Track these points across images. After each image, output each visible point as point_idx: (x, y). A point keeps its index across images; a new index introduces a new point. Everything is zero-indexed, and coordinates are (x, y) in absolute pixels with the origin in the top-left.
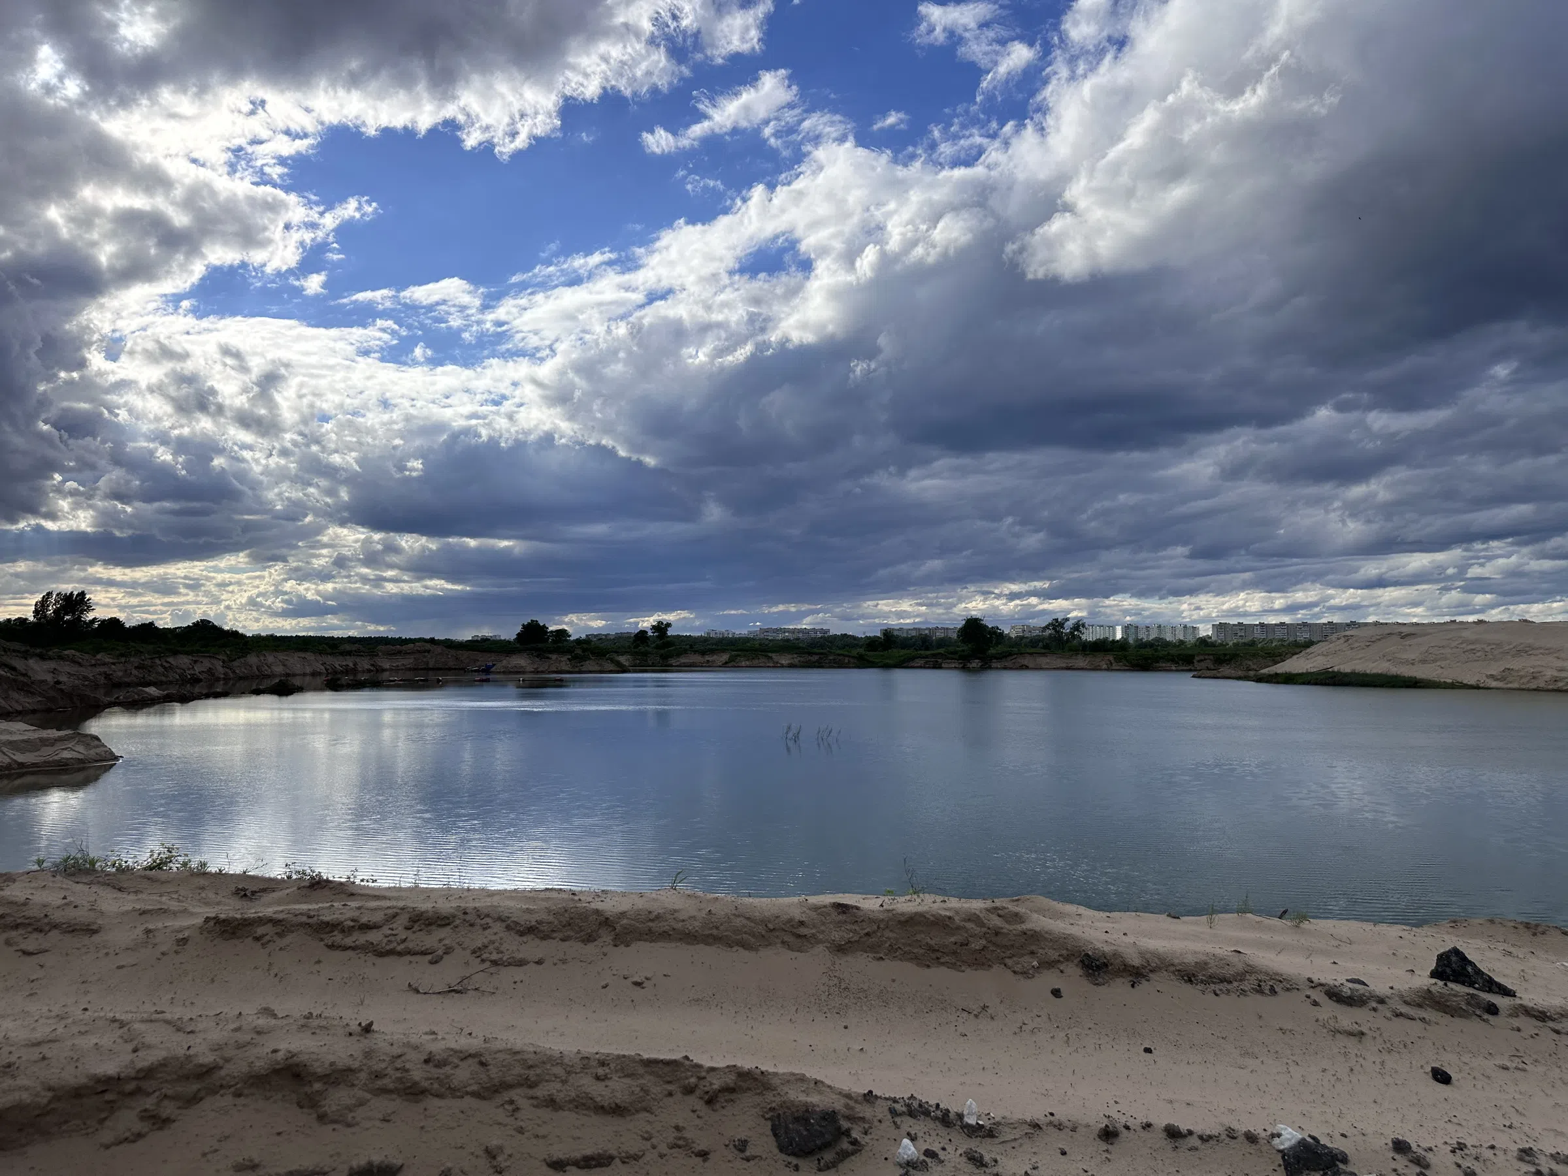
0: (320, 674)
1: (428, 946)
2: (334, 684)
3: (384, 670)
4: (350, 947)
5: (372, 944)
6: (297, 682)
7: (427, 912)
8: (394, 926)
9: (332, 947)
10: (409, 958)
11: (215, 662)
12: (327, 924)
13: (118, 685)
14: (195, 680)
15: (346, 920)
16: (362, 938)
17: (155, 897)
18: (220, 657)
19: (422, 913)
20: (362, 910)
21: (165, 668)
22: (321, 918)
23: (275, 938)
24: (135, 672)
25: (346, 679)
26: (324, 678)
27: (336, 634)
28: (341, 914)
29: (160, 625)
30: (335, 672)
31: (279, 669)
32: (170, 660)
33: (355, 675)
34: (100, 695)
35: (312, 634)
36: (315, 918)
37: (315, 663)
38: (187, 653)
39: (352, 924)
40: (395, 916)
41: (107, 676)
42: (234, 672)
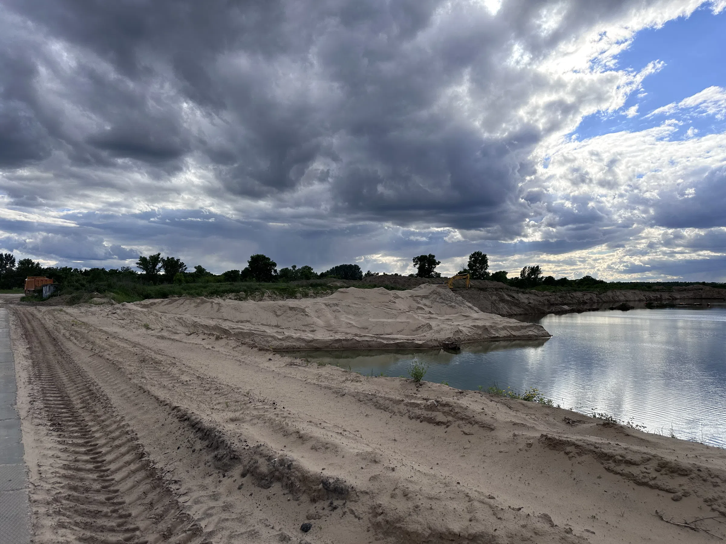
0: (643, 300)
1: (671, 487)
2: (650, 306)
3: (676, 299)
4: (619, 473)
5: (633, 475)
6: (631, 304)
7: (671, 463)
8: (648, 466)
9: (608, 470)
10: (657, 491)
11: (593, 294)
12: (606, 455)
13: (552, 305)
14: (585, 303)
15: (617, 455)
16: (628, 470)
17: (524, 416)
18: (595, 292)
19: (667, 463)
20: (628, 451)
21: (572, 297)
22: (602, 450)
23: (576, 455)
24: (559, 299)
25: (655, 303)
26: (645, 302)
27: (651, 281)
28: (614, 450)
29: (569, 279)
30: (651, 300)
31: (622, 298)
32: (574, 294)
33: (661, 301)
34: (546, 309)
35: (638, 281)
36: (599, 449)
37: (640, 295)
38: (581, 291)
39: (621, 458)
40: (649, 460)
41: (548, 301)
42: (602, 299)
